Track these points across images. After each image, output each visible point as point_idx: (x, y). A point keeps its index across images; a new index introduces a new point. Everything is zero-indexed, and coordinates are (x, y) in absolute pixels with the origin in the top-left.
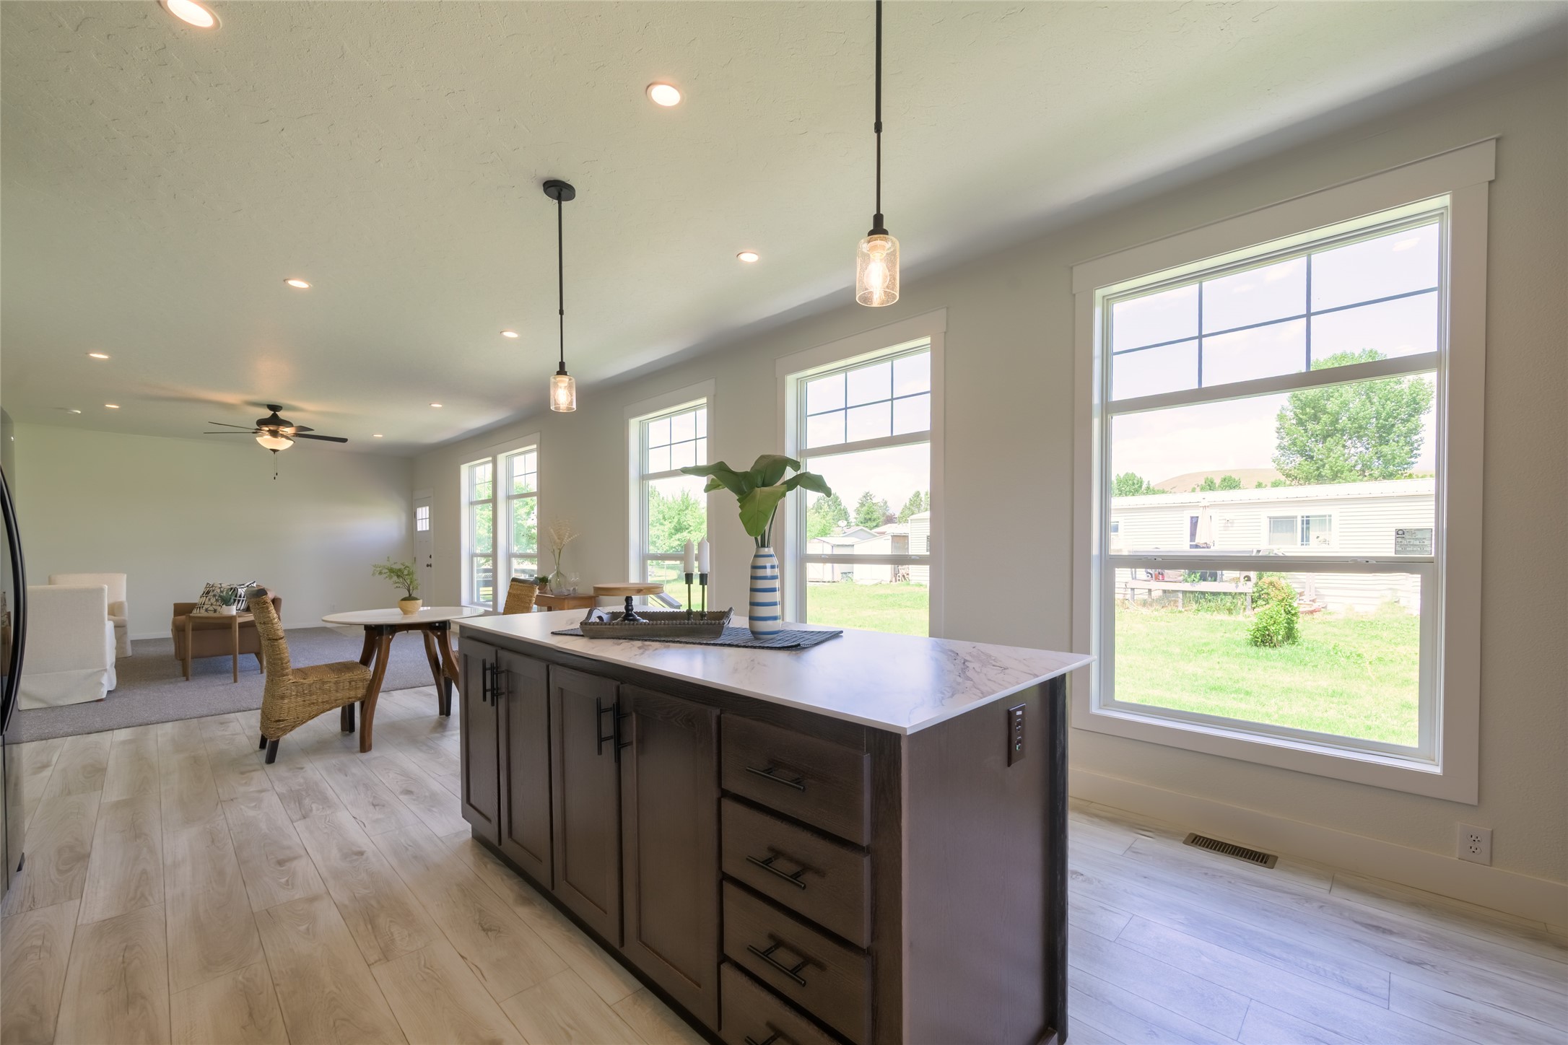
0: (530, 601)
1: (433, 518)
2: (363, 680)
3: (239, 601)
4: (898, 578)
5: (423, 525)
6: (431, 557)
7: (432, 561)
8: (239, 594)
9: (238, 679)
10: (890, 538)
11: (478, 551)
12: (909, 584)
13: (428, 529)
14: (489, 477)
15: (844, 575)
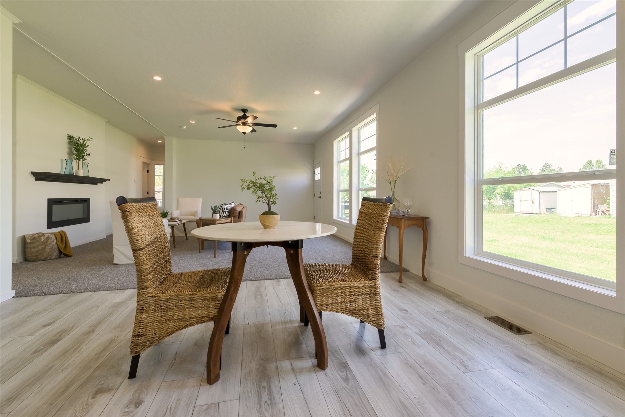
0: (383, 220)
1: (321, 173)
2: (216, 299)
3: (224, 211)
4: (598, 213)
5: (318, 177)
6: (320, 193)
7: (321, 195)
8: (224, 208)
9: (216, 256)
10: (591, 186)
11: (342, 188)
12: (610, 217)
13: (319, 179)
14: (348, 146)
15: (548, 210)
